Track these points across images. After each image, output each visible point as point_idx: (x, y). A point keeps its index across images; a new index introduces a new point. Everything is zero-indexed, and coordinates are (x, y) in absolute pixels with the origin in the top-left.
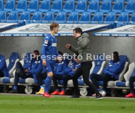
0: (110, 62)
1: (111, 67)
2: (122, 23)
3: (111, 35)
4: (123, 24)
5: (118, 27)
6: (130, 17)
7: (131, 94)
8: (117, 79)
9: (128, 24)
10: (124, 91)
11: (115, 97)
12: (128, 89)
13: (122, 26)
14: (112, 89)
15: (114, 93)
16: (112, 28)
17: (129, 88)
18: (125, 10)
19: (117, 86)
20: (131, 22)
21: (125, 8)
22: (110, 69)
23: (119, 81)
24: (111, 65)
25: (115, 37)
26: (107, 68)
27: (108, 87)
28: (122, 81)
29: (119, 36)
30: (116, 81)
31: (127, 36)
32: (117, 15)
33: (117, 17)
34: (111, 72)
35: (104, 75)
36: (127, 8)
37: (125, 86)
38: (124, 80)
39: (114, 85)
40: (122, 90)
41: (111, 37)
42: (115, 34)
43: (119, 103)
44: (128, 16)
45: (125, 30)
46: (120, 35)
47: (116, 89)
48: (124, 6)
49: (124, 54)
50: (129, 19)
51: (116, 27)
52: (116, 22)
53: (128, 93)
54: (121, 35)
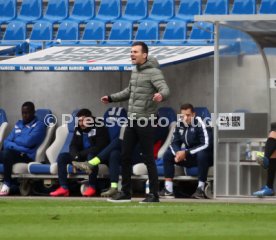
0: (18, 124)
1: (19, 135)
2: (40, 43)
3: (17, 69)
4: (42, 44)
5: (31, 52)
6: (55, 30)
7: (61, 190)
8: (33, 160)
9: (51, 45)
10: (46, 182)
11: (28, 195)
12: (55, 179)
13: (39, 48)
14: (22, 179)
15: (25, 189)
16: (20, 53)
17: (57, 177)
18: (45, 16)
19: (32, 173)
20: (59, 40)
21: (45, 13)
22: (18, 139)
23: (36, 163)
24: (19, 131)
25: (27, 71)
26: (10, 137)
27: (13, 176)
28: (43, 163)
29: (34, 70)
30: (31, 164)
31: (52, 69)
32: (29, 26)
33: (29, 30)
34: (19, 144)
35: (5, 152)
36: (49, 13)
37: (49, 173)
38: (46, 161)
39: (26, 172)
40: (42, 180)
41: (18, 73)
42: (26, 66)
43: (43, 208)
44: (50, 28)
45: (48, 58)
46: (36, 68)
47: (31, 179)
48: (43, 8)
49: (46, 108)
50: (53, 34)
51: (27, 52)
52: (28, 41)
53: (55, 187)
54: (40, 68)
